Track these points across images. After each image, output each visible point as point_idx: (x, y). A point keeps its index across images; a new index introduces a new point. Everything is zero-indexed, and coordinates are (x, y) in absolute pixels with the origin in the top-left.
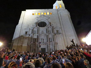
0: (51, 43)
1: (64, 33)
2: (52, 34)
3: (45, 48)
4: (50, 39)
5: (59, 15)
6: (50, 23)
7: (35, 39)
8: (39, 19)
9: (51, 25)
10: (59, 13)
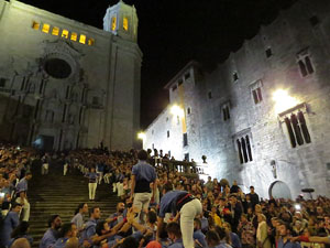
0: (71, 127)
1: (110, 109)
2: (80, 105)
3: (53, 138)
4: (70, 116)
5: (114, 55)
6: (82, 72)
7: (30, 108)
8: (52, 51)
9: (81, 79)
10: (114, 49)
